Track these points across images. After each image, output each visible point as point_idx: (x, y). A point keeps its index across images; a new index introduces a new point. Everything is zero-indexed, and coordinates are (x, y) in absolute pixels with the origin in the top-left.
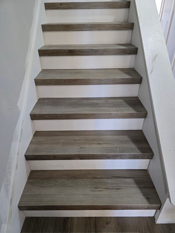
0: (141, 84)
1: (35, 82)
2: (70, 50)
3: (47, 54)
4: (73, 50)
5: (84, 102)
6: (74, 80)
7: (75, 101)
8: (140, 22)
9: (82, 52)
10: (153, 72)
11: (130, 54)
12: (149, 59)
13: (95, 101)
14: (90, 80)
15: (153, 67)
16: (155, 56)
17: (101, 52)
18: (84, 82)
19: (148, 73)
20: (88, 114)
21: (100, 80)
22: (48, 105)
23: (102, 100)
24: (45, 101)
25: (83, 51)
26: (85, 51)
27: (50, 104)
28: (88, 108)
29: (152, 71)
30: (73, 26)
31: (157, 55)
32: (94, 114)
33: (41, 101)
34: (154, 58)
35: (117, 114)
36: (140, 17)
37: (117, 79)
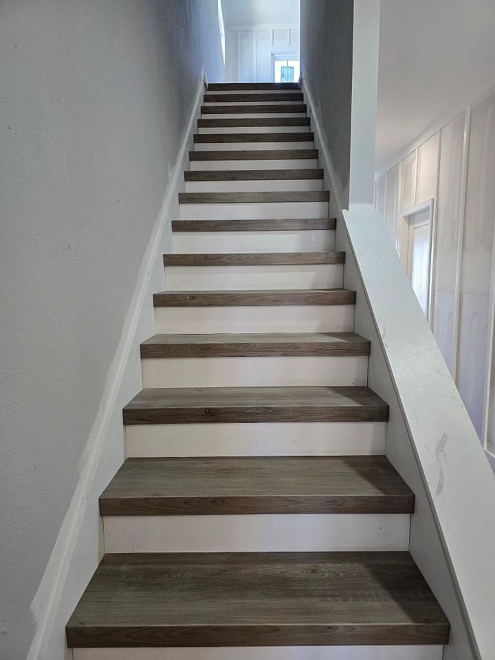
0: (413, 513)
1: (100, 507)
2: (208, 409)
3: (146, 420)
4: (217, 409)
5: (243, 572)
6: (215, 501)
7: (214, 566)
8: (387, 347)
9: (242, 414)
10: (443, 489)
11: (369, 419)
12: (426, 446)
13: (279, 569)
14: (263, 501)
15: (441, 472)
16: (440, 439)
17: (291, 415)
18: (244, 505)
19: (431, 492)
20: (255, 627)
21: (293, 500)
22: (130, 584)
23: (300, 565)
24: (123, 568)
25: (242, 412)
26: (249, 411)
27: (134, 580)
28: (257, 601)
29: (440, 488)
30: (219, 346)
31: (445, 435)
32: (276, 629)
33: (108, 567)
34: (438, 444)
35: (353, 628)
36: (384, 335)
37: (342, 498)
